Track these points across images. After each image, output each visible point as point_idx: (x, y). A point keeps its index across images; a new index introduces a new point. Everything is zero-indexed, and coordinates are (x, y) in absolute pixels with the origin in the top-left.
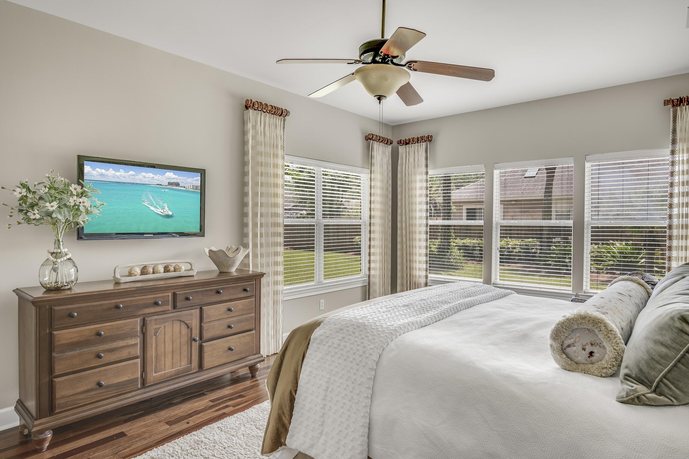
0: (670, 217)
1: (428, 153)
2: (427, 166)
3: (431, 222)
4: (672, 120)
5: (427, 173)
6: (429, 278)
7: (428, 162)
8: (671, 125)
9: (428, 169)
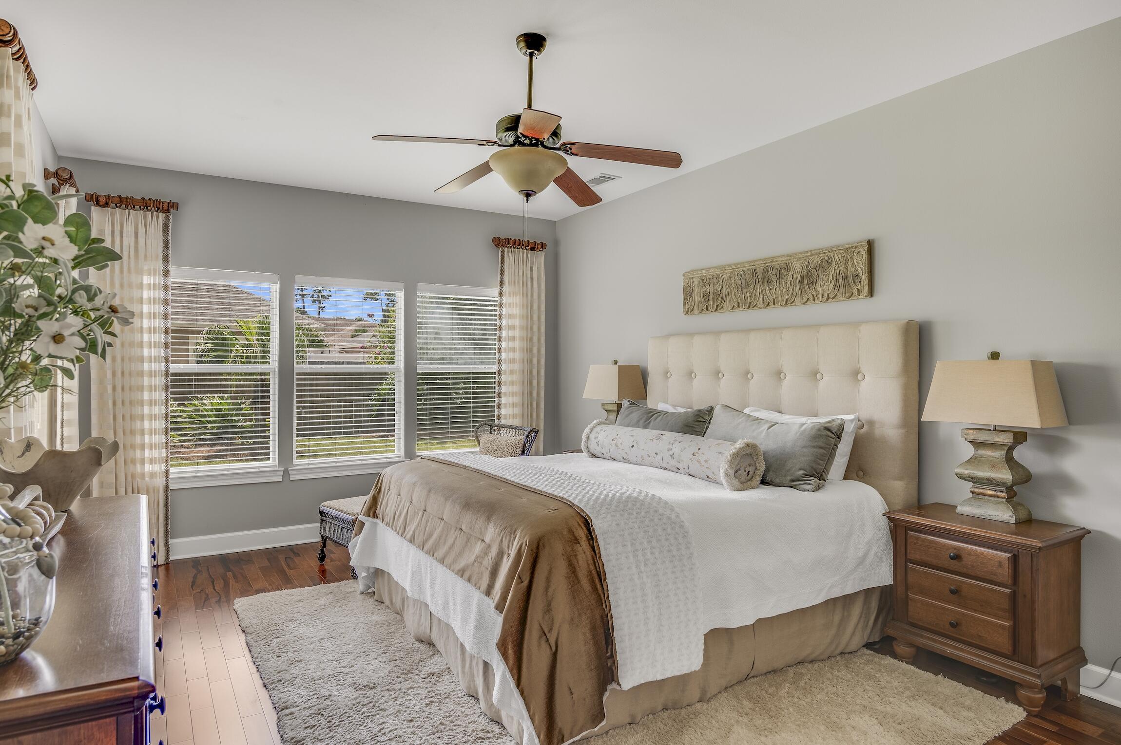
0: (499, 362)
1: (170, 234)
2: (166, 259)
3: (174, 368)
4: (500, 260)
5: (166, 273)
6: (171, 476)
7: (170, 252)
8: (500, 265)
9: (170, 266)
